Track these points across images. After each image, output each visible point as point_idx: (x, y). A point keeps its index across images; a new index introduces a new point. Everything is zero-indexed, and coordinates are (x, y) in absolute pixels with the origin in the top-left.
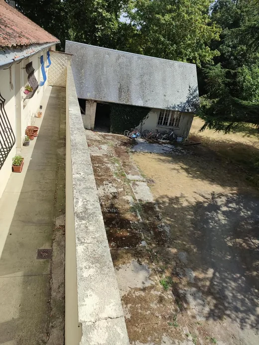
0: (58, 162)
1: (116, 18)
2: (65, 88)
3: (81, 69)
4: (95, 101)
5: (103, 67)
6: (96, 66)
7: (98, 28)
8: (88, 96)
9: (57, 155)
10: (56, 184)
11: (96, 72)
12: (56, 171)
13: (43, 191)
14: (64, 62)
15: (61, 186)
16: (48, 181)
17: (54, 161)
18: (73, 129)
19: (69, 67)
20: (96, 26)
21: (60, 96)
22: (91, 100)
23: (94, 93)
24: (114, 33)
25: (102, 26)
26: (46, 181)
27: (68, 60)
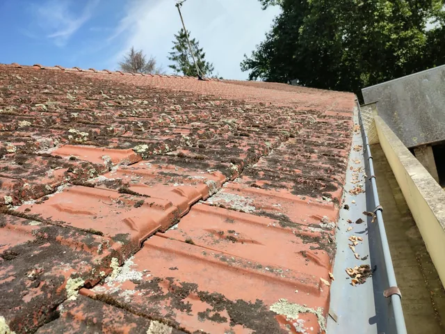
0: (415, 252)
1: (421, 31)
2: (379, 143)
3: (393, 113)
4: (428, 145)
5: (424, 97)
6: (413, 100)
7: (398, 54)
8: (415, 142)
9: (408, 240)
10: (427, 287)
11: (415, 108)
12: (419, 267)
13: (411, 300)
14: (368, 115)
15: (437, 289)
16: (412, 283)
17: (408, 251)
18: (433, 203)
19: (377, 117)
20: (395, 54)
21: (377, 157)
22: (422, 146)
23: (422, 135)
24: (423, 49)
25: (403, 50)
26: (409, 284)
27: (373, 109)
